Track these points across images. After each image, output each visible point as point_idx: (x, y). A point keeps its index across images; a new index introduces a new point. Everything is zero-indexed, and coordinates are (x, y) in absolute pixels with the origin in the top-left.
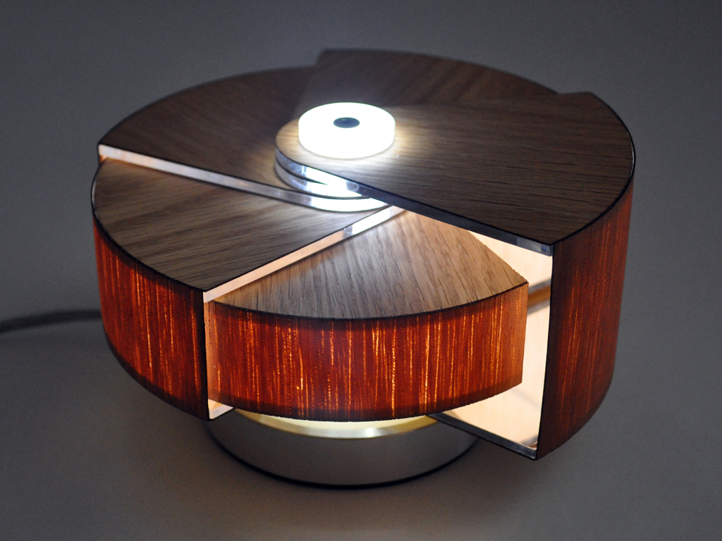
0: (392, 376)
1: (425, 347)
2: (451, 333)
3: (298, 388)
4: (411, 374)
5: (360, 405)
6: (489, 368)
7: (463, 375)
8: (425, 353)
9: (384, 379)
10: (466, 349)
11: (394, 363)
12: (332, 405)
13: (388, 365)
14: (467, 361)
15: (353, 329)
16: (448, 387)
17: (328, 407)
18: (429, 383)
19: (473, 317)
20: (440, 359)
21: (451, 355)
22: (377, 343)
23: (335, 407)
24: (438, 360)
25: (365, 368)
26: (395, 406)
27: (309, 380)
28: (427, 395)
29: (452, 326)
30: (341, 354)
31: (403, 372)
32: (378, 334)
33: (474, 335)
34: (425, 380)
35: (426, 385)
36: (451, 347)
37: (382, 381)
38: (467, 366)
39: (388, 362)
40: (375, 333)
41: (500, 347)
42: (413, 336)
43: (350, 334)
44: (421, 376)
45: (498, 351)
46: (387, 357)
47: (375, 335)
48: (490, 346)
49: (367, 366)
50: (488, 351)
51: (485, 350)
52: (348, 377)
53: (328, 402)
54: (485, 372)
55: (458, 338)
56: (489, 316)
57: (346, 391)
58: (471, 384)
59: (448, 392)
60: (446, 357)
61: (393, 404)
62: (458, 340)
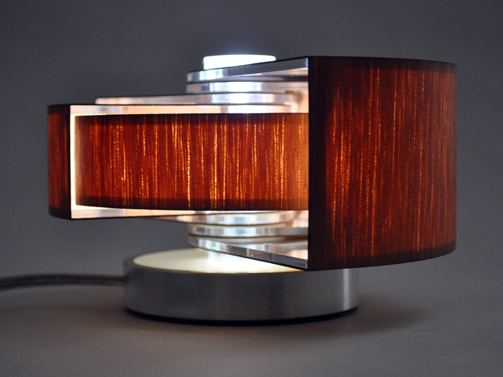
0: (187, 168)
1: (214, 145)
2: (236, 135)
3: (122, 179)
4: (203, 168)
5: (164, 194)
6: (274, 181)
7: (248, 180)
8: (213, 151)
9: (182, 170)
10: (250, 155)
11: (189, 156)
12: (144, 194)
13: (184, 157)
14: (251, 167)
15: (159, 123)
16: (234, 187)
17: (141, 196)
18: (218, 179)
19: (255, 126)
20: (226, 159)
21: (236, 156)
22: (176, 136)
23: (147, 195)
24: (225, 160)
25: (167, 159)
26: (190, 197)
27: (129, 170)
28: (217, 191)
29: (236, 129)
30: (150, 147)
31: (196, 166)
32: (176, 127)
33: (257, 144)
34: (214, 177)
35: (216, 180)
36: (236, 149)
37: (180, 172)
38: (251, 171)
39: (184, 154)
40: (174, 127)
41: (284, 164)
42: (204, 133)
43: (156, 127)
44: (211, 171)
45: (282, 167)
46: (184, 150)
47: (174, 129)
48: (274, 159)
49: (169, 157)
50: (271, 164)
51: (268, 161)
52: (155, 166)
53: (141, 191)
54: (270, 182)
55: (242, 141)
56: (271, 130)
57: (153, 180)
58: (256, 192)
59: (234, 192)
60: (232, 157)
61: (189, 195)
62: (242, 144)
